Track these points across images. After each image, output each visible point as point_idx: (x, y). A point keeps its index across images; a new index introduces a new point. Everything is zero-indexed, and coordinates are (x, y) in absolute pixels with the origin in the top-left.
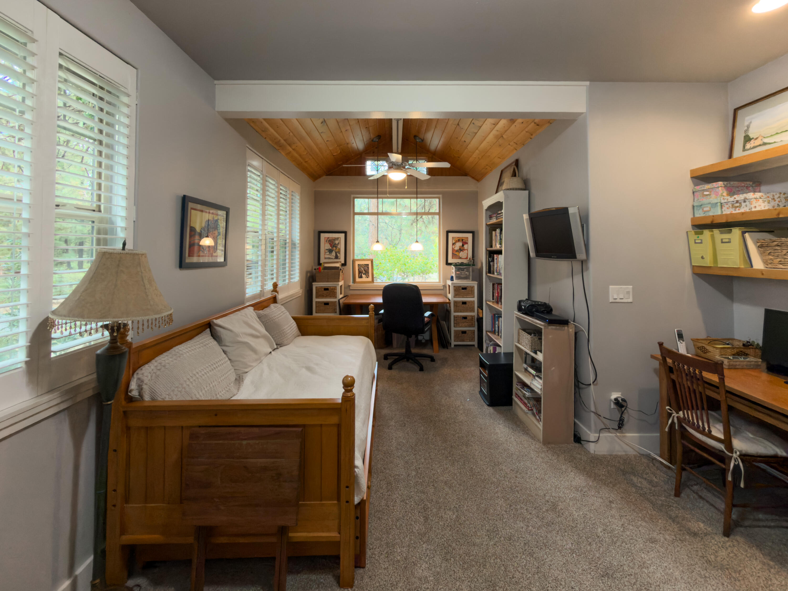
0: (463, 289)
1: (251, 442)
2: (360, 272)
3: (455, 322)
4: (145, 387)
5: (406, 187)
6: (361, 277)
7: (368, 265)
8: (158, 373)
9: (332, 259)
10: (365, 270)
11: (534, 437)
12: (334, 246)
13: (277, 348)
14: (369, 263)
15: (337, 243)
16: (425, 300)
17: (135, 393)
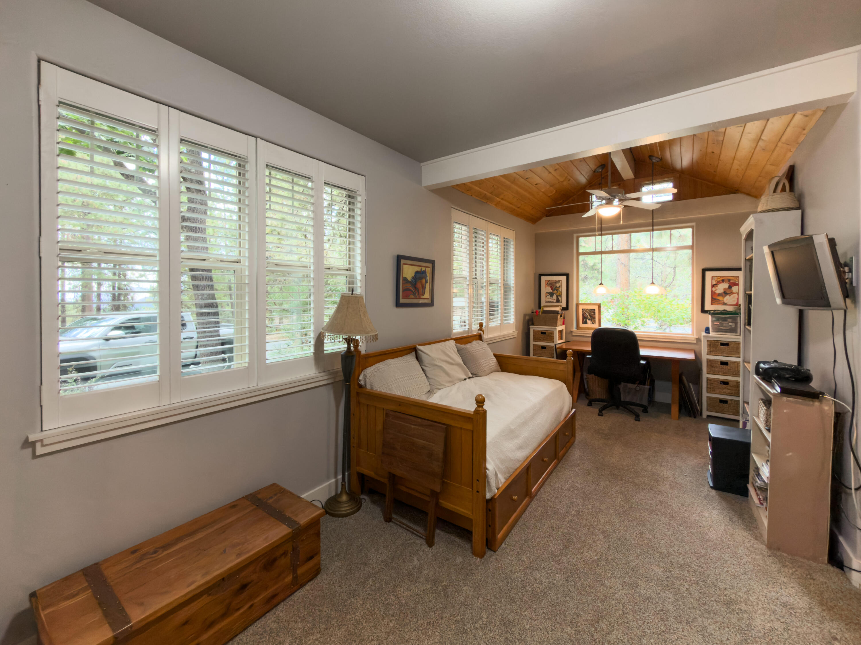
0: (722, 344)
1: (417, 427)
2: (584, 317)
3: (709, 386)
4: (367, 380)
5: (621, 222)
6: (585, 322)
7: (594, 310)
8: (375, 373)
9: (553, 302)
10: (590, 316)
11: (758, 537)
12: (555, 289)
13: (473, 377)
14: (596, 308)
15: (558, 286)
16: (643, 352)
17: (362, 383)
